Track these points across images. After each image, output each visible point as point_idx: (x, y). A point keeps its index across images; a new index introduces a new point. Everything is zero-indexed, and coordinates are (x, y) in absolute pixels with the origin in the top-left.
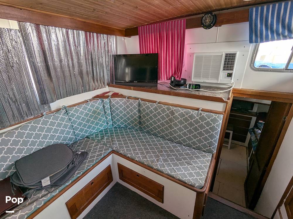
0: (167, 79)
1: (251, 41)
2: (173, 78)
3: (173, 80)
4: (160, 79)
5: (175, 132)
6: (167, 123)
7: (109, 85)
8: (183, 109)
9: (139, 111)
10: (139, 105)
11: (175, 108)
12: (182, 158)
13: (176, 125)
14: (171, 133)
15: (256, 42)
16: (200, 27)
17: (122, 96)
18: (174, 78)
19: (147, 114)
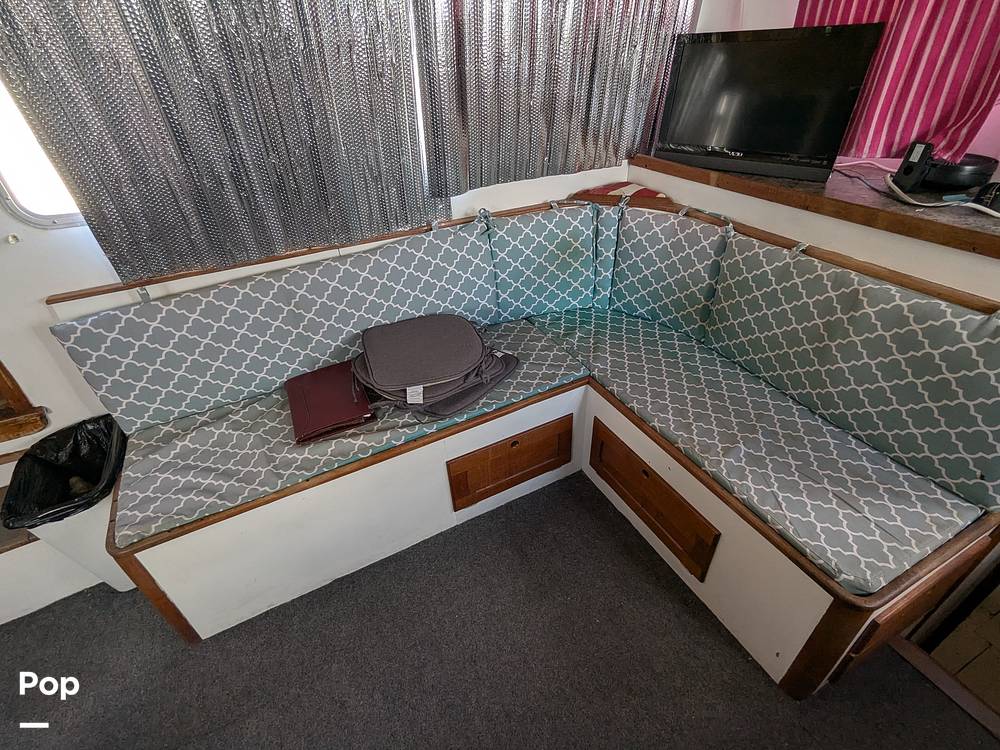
0: (887, 154)
2: (919, 149)
3: (915, 157)
4: (849, 149)
5: (837, 377)
6: (814, 335)
7: (632, 158)
8: (912, 293)
9: (715, 270)
10: (723, 247)
11: (871, 284)
12: (826, 476)
13: (849, 352)
14: (816, 380)
17: (668, 205)
18: (929, 148)
19: (744, 288)
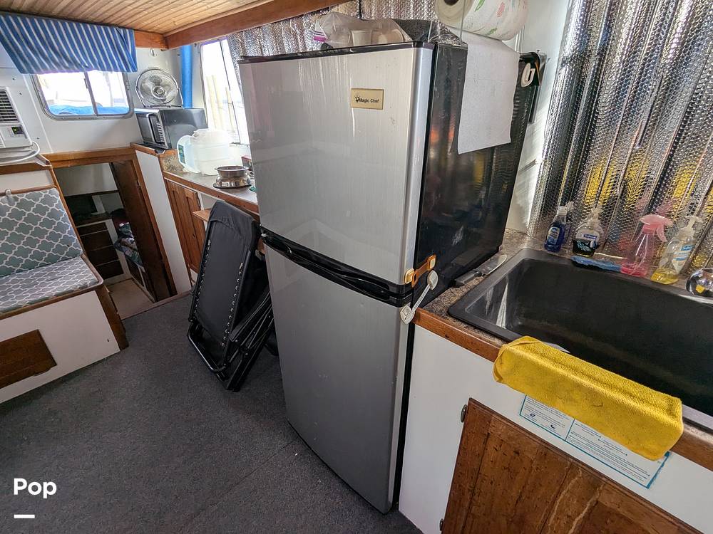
15: (31, 72)
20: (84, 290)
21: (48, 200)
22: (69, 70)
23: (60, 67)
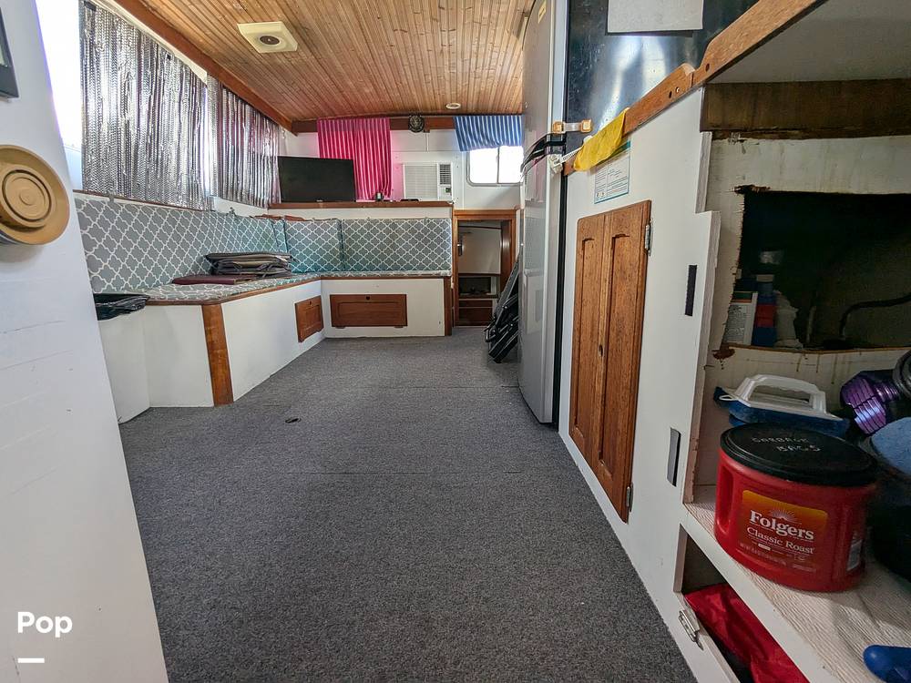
1: (461, 150)
2: (379, 195)
4: (359, 197)
7: (270, 207)
9: (341, 236)
10: (340, 227)
13: (400, 242)
15: (466, 150)
16: (408, 129)
18: (382, 194)
20: (438, 276)
21: (444, 225)
22: (487, 147)
23: (483, 145)
